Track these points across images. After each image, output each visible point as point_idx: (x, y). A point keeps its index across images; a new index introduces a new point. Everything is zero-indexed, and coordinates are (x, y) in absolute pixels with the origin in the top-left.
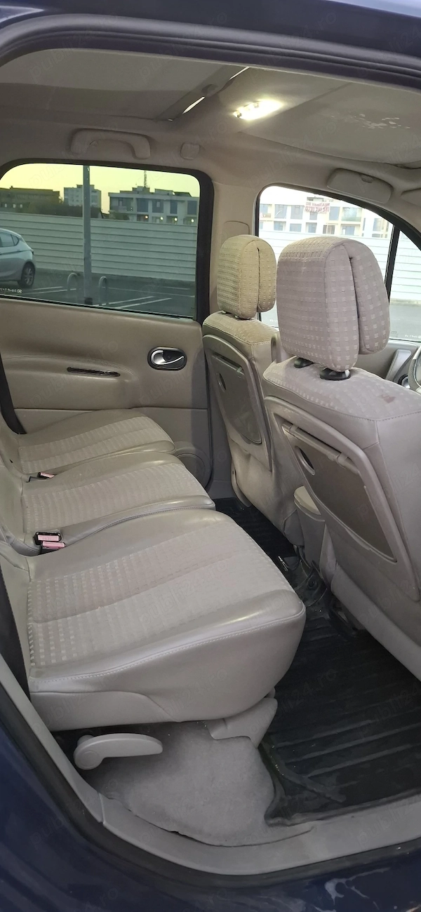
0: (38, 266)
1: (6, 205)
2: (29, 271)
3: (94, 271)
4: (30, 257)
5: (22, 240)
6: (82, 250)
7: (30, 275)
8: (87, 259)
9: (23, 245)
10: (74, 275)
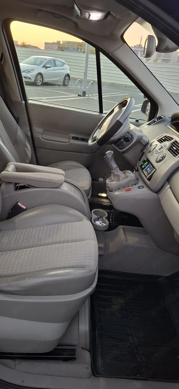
0: (71, 76)
1: (79, 50)
2: (67, 78)
3: (88, 78)
4: (69, 72)
5: (65, 64)
6: (84, 68)
7: (68, 80)
8: (85, 73)
9: (66, 67)
10: (80, 81)
